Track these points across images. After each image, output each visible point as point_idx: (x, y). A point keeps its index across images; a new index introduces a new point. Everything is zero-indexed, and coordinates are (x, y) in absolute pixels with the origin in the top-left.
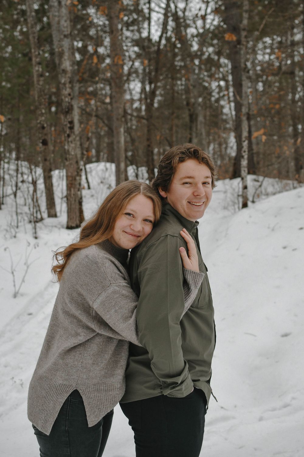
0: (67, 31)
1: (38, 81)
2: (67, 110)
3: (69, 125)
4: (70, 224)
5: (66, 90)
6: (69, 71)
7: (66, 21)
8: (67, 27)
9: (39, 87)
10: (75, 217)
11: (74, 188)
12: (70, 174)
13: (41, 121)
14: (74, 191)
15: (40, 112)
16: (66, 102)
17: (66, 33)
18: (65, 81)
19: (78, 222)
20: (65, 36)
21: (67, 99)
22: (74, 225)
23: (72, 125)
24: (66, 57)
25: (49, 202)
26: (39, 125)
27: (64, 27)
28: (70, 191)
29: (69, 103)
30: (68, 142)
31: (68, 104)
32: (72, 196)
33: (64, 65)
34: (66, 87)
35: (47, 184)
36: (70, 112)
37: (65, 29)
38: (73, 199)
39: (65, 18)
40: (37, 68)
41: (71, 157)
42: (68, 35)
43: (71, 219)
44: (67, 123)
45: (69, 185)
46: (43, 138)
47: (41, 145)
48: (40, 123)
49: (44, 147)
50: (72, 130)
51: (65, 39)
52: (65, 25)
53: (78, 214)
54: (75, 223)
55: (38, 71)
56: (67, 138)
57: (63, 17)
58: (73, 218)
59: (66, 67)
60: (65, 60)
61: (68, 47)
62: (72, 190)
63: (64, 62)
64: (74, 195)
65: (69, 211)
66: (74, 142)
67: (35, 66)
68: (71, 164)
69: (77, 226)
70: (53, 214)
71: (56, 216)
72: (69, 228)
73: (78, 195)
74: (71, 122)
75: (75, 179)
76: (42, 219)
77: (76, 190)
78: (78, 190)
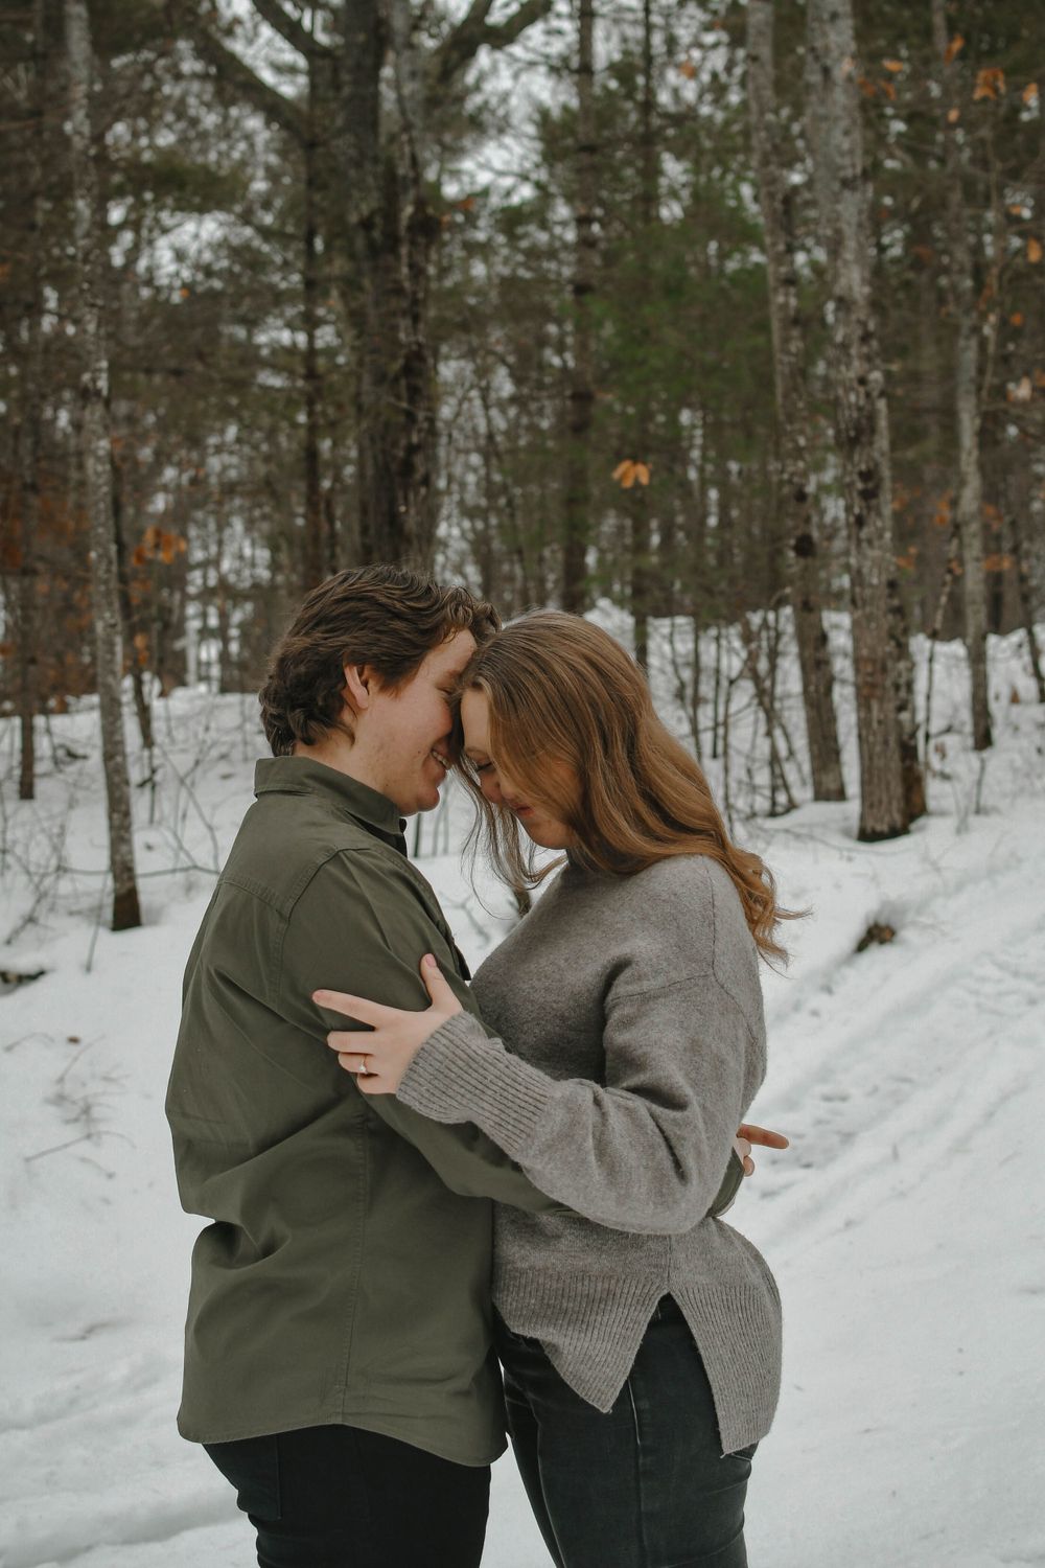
0: (853, 166)
1: (786, 340)
2: (852, 433)
3: (860, 485)
4: (870, 824)
5: (848, 365)
6: (861, 302)
7: (846, 133)
8: (851, 152)
9: (786, 359)
10: (885, 799)
11: (881, 700)
12: (865, 652)
13: (792, 474)
14: (881, 709)
15: (790, 445)
16: (850, 406)
17: (849, 173)
18: (845, 337)
19: (898, 819)
20: (847, 184)
21: (853, 398)
22: (883, 827)
23: (870, 485)
24: (849, 256)
25: (815, 748)
26: (786, 490)
27: (842, 154)
28: (869, 709)
29: (860, 409)
30: (859, 542)
31: (855, 414)
32: (875, 725)
33: (843, 281)
34: (849, 355)
35: (812, 688)
36: (864, 439)
37: (847, 161)
38: (880, 738)
39: (844, 123)
40: (781, 299)
41: (868, 592)
42: (855, 177)
43: (872, 806)
44: (856, 477)
45: (865, 691)
46: (799, 533)
47: (791, 554)
48: (790, 481)
49: (802, 561)
50: (874, 502)
51: (847, 194)
52: (846, 146)
53: (897, 789)
54: (887, 819)
55: (785, 306)
56: (854, 530)
57: (837, 119)
58: (880, 802)
59: (850, 288)
60: (846, 262)
61: (854, 220)
62: (875, 706)
63: (843, 271)
64: (880, 722)
65: (866, 776)
66: (876, 543)
67: (776, 290)
68: (869, 618)
69: (896, 832)
70: (829, 792)
71: (840, 795)
72: (867, 836)
73: (899, 724)
74: (866, 476)
75: (884, 670)
76: (792, 806)
77: (891, 706)
78: (901, 708)
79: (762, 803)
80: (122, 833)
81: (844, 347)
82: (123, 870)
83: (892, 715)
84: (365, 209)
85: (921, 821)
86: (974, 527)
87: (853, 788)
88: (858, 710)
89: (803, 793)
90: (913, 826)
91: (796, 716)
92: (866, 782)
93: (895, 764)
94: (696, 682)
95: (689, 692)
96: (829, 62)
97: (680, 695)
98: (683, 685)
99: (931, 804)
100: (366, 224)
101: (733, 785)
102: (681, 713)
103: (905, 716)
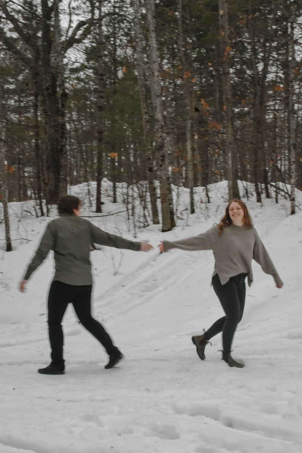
0: (159, 93)
2: (159, 148)
3: (161, 158)
4: (164, 228)
5: (159, 134)
6: (161, 121)
7: (157, 86)
9: (147, 130)
12: (162, 193)
13: (148, 154)
14: (166, 204)
15: (147, 148)
17: (157, 94)
18: (158, 128)
19: (169, 227)
20: (157, 96)
21: (159, 140)
22: (167, 229)
23: (163, 158)
24: (158, 111)
26: (147, 158)
27: (157, 90)
29: (161, 142)
30: (161, 170)
32: (164, 208)
35: (153, 200)
36: (162, 149)
37: (157, 92)
38: (166, 210)
41: (163, 180)
43: (164, 225)
44: (160, 156)
45: (163, 201)
46: (149, 167)
47: (148, 171)
48: (147, 156)
49: (150, 173)
50: (164, 162)
51: (157, 98)
53: (170, 221)
54: (167, 227)
56: (160, 167)
57: (155, 83)
58: (166, 224)
61: (159, 104)
64: (166, 207)
65: (163, 218)
68: (163, 185)
69: (169, 230)
70: (156, 222)
71: (158, 223)
72: (163, 231)
73: (170, 207)
74: (162, 156)
75: (166, 196)
76: (148, 225)
77: (168, 204)
78: (170, 204)
79: (142, 225)
80: (8, 231)
81: (157, 130)
82: (8, 239)
83: (168, 206)
84: (47, 85)
85: (175, 228)
86: (190, 163)
87: (161, 221)
88: (162, 205)
89: (150, 223)
90: (172, 229)
91: (149, 206)
92: (163, 220)
93: (169, 216)
94: (128, 198)
95: (126, 201)
96: (153, 71)
97: (124, 202)
98: (125, 200)
99: (177, 224)
100: (47, 89)
101: (136, 221)
102: (124, 206)
103: (171, 206)
